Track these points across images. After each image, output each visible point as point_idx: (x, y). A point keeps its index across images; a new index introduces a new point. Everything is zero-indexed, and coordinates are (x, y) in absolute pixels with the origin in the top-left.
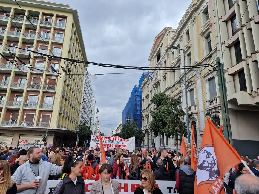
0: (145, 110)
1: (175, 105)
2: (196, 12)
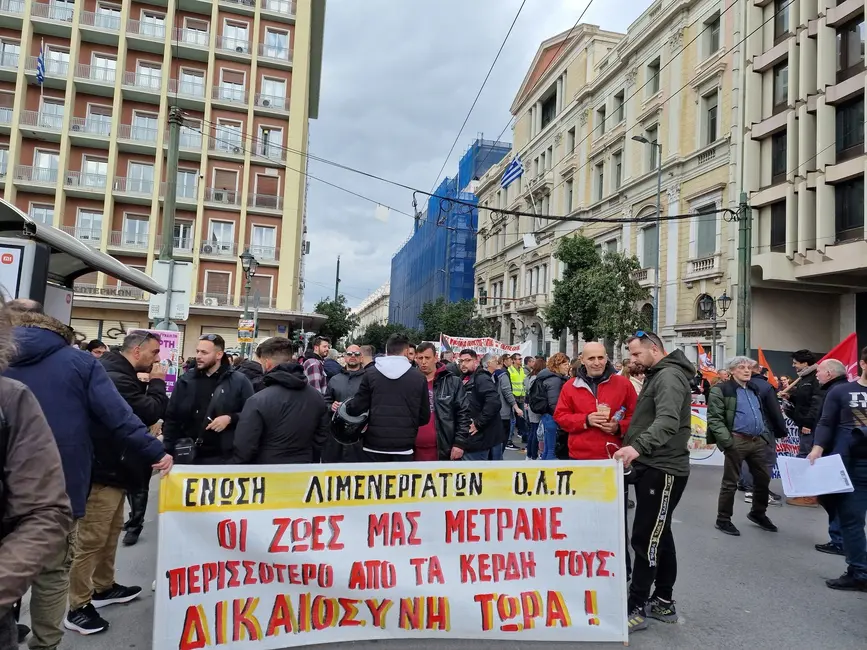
0: (489, 263)
1: (625, 273)
2: (685, 14)
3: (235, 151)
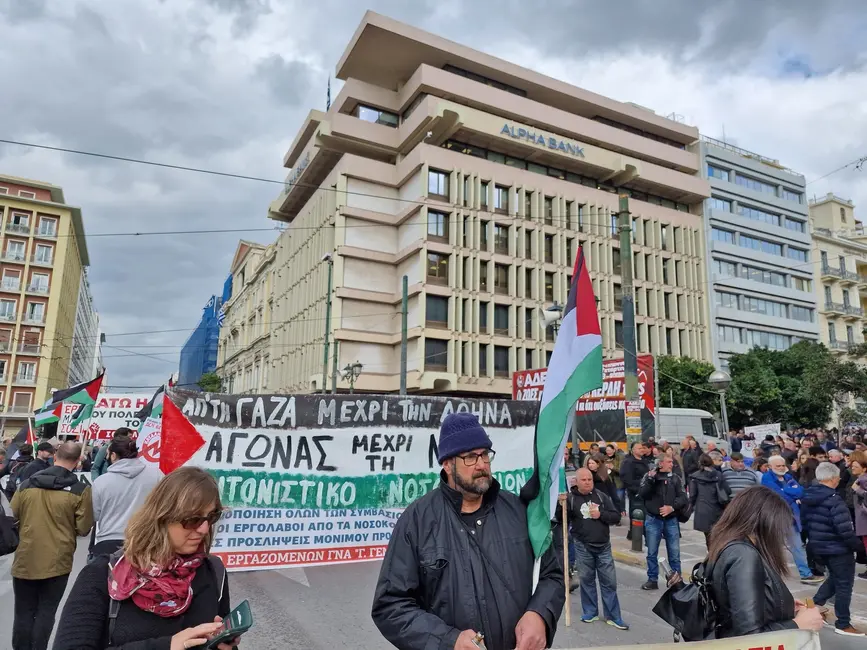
3: (11, 318)
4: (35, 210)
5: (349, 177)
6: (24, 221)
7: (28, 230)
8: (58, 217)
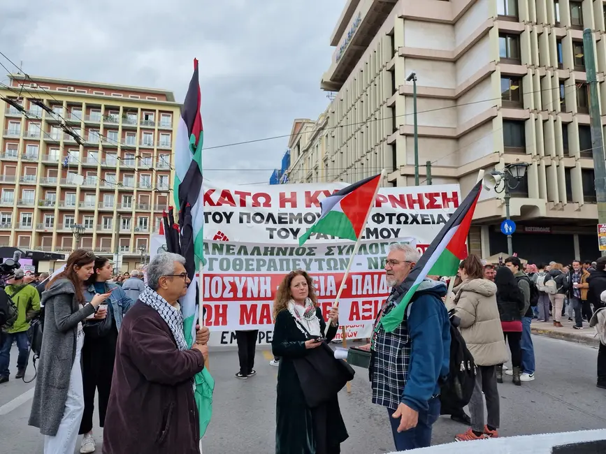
3: (148, 187)
4: (157, 108)
5: (405, 18)
6: (151, 118)
7: (153, 124)
8: (172, 112)
